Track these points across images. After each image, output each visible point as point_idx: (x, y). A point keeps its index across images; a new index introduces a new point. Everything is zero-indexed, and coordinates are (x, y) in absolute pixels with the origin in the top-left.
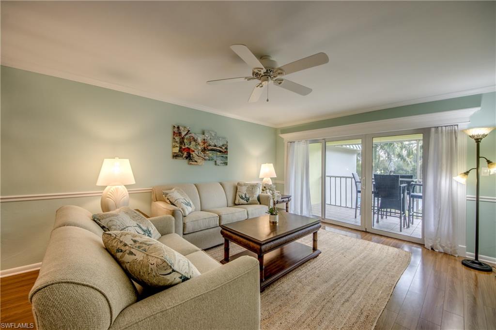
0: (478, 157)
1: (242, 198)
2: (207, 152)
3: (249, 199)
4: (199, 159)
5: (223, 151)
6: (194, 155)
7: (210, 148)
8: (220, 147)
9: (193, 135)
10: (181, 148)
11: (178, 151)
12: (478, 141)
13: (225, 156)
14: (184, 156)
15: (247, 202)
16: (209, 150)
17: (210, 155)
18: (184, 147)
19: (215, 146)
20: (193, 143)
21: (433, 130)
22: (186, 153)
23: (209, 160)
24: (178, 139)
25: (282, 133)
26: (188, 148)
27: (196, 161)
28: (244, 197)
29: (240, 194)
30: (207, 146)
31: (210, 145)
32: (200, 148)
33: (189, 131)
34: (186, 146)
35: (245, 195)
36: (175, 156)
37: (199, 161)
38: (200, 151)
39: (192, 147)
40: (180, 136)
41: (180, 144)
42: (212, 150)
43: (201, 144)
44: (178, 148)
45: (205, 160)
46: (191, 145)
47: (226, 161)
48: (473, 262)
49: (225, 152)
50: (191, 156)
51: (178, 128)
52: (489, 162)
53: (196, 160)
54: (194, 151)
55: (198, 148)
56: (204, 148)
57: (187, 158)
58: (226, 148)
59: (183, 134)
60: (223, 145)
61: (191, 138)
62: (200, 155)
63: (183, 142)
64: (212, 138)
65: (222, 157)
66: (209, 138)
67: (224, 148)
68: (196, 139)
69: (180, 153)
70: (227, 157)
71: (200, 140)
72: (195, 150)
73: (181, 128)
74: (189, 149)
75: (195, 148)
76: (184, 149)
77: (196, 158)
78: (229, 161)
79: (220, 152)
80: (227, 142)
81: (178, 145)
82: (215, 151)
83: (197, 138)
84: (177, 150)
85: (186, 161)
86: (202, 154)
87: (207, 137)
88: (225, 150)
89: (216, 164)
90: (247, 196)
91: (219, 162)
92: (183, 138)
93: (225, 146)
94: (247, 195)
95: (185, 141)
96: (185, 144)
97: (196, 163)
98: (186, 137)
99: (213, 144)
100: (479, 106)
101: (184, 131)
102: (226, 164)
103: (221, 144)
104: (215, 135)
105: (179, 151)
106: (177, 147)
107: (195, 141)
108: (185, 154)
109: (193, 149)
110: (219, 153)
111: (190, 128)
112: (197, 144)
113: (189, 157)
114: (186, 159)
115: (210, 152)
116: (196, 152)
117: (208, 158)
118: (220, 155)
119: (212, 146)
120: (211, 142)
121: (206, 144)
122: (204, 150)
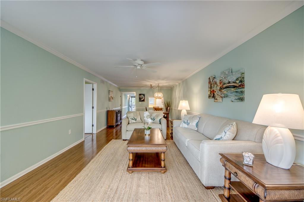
2: (223, 91)
4: (218, 97)
5: (236, 86)
6: (216, 94)
8: (234, 82)
11: (209, 94)
13: (239, 90)
16: (224, 88)
17: (225, 92)
19: (229, 83)
20: (215, 86)
23: (224, 97)
27: (217, 99)
30: (223, 85)
31: (224, 84)
33: (214, 78)
36: (209, 97)
38: (219, 91)
40: (210, 83)
42: (227, 87)
43: (219, 85)
45: (222, 97)
49: (240, 86)
51: (210, 78)
53: (217, 98)
56: (221, 88)
58: (241, 81)
59: (211, 81)
60: (237, 79)
61: (214, 82)
62: (218, 94)
63: (211, 86)
64: (226, 76)
65: (236, 92)
66: (224, 77)
67: (238, 82)
75: (216, 89)
77: (217, 97)
78: (246, 96)
79: (234, 87)
82: (229, 88)
83: (217, 81)
86: (220, 93)
87: (222, 78)
88: (240, 84)
93: (240, 79)
99: (227, 81)
103: (235, 79)
107: (216, 83)
110: (233, 89)
112: (217, 86)
115: (225, 89)
116: (217, 92)
117: (223, 95)
118: (234, 91)
119: (226, 84)
120: (225, 80)
121: (221, 84)
122: (221, 89)
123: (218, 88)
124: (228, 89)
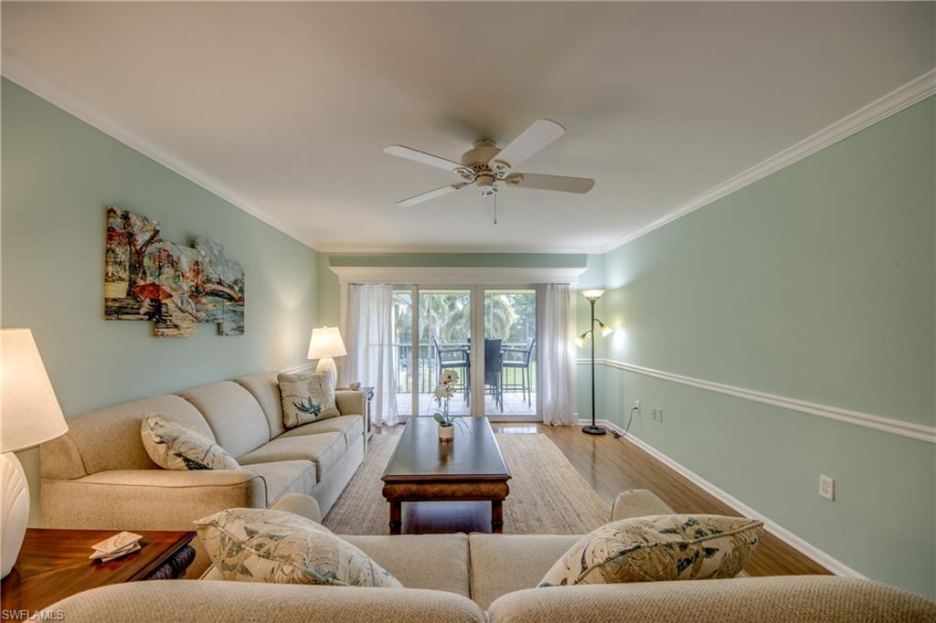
0: (593, 320)
1: (303, 409)
2: (204, 300)
3: (319, 410)
4: (184, 319)
5: (234, 297)
6: (171, 306)
7: (210, 287)
8: (229, 286)
9: (168, 246)
10: (132, 283)
11: (123, 295)
12: (593, 303)
13: (238, 309)
14: (143, 310)
15: (316, 415)
16: (207, 294)
17: (210, 307)
18: (142, 283)
19: (220, 283)
20: (168, 271)
21: (549, 286)
22: (147, 301)
23: (207, 321)
24: (123, 253)
25: (333, 265)
26: (153, 284)
27: (176, 326)
28: (307, 405)
29: (297, 401)
30: (204, 282)
31: (209, 281)
32: (186, 288)
33: (157, 232)
34: (150, 280)
35: (310, 401)
36: (114, 311)
37: (183, 325)
38: (187, 295)
39: (166, 281)
40: (130, 244)
41: (131, 273)
42: (214, 293)
43: (189, 274)
44: (124, 286)
45: (198, 320)
46: (163, 277)
47: (241, 324)
48: (591, 428)
49: (240, 299)
50: (164, 309)
51: (126, 217)
52: (602, 325)
53: (177, 322)
54: (171, 296)
55: (180, 287)
56: (197, 287)
57: (150, 315)
58: (241, 290)
59: (141, 239)
60: (236, 282)
61: (163, 255)
62: (185, 307)
63: (141, 264)
64: (214, 259)
65: (234, 311)
66: (207, 259)
67: (237, 289)
68: (175, 259)
69: (132, 302)
70: (242, 313)
71: (185, 264)
72: (173, 293)
73: (133, 219)
74: (156, 287)
75: (174, 286)
76: (143, 288)
77: (176, 317)
78: (247, 324)
79: (231, 298)
80: (243, 275)
81: (125, 275)
82: (219, 296)
83: (179, 258)
84: (119, 290)
85: (146, 326)
86: (191, 306)
87: (203, 258)
88: (240, 295)
89: (220, 332)
90: (315, 403)
91: (227, 326)
92: (139, 253)
93: (240, 285)
94: (313, 400)
95: (146, 261)
96: (144, 273)
97: (175, 331)
98: (150, 249)
99: (214, 277)
100: (584, 266)
101: (142, 230)
102: (241, 330)
103: (231, 279)
104: (220, 252)
105: (129, 293)
106: (121, 279)
107: (174, 264)
108: (146, 305)
109: (168, 290)
110: (227, 303)
111: (159, 224)
112: (179, 275)
113: (157, 315)
114: (150, 319)
115: (209, 298)
116: (176, 299)
117: (204, 315)
118: (230, 308)
119: (213, 283)
120: (211, 270)
121: (200, 277)
122: (196, 293)
123: (186, 286)
124: (216, 298)
